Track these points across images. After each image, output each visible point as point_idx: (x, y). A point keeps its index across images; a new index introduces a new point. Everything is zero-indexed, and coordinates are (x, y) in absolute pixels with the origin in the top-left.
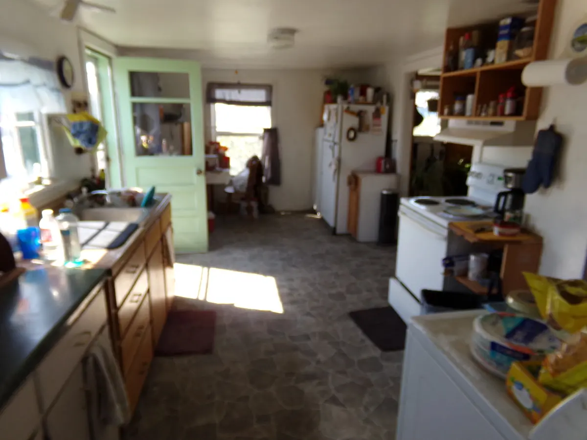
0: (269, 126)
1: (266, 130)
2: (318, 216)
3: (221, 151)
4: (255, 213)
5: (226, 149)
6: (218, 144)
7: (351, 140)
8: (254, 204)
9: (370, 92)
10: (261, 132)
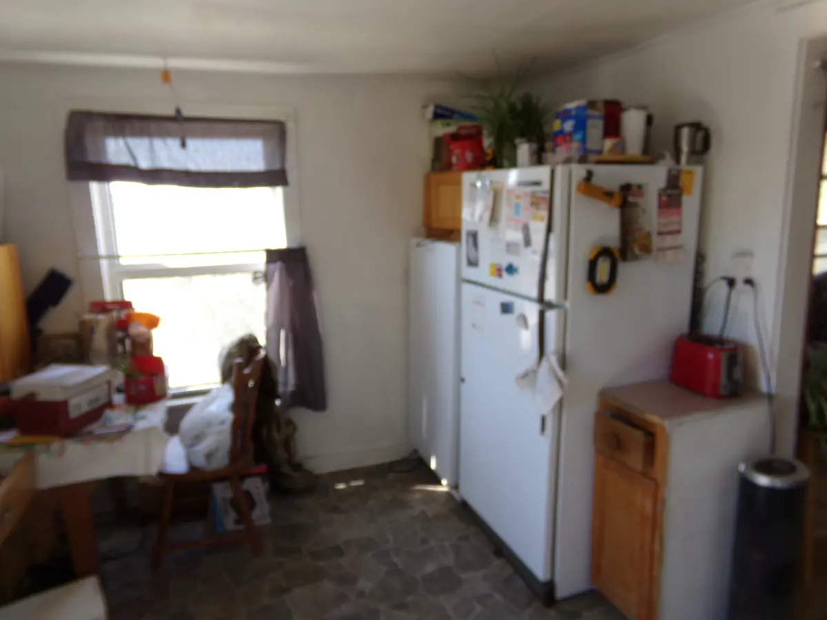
0: (281, 243)
1: (273, 256)
2: (444, 487)
3: (136, 329)
4: (262, 514)
5: (153, 322)
6: (126, 305)
7: (602, 289)
8: (256, 486)
9: (633, 122)
10: (260, 262)
